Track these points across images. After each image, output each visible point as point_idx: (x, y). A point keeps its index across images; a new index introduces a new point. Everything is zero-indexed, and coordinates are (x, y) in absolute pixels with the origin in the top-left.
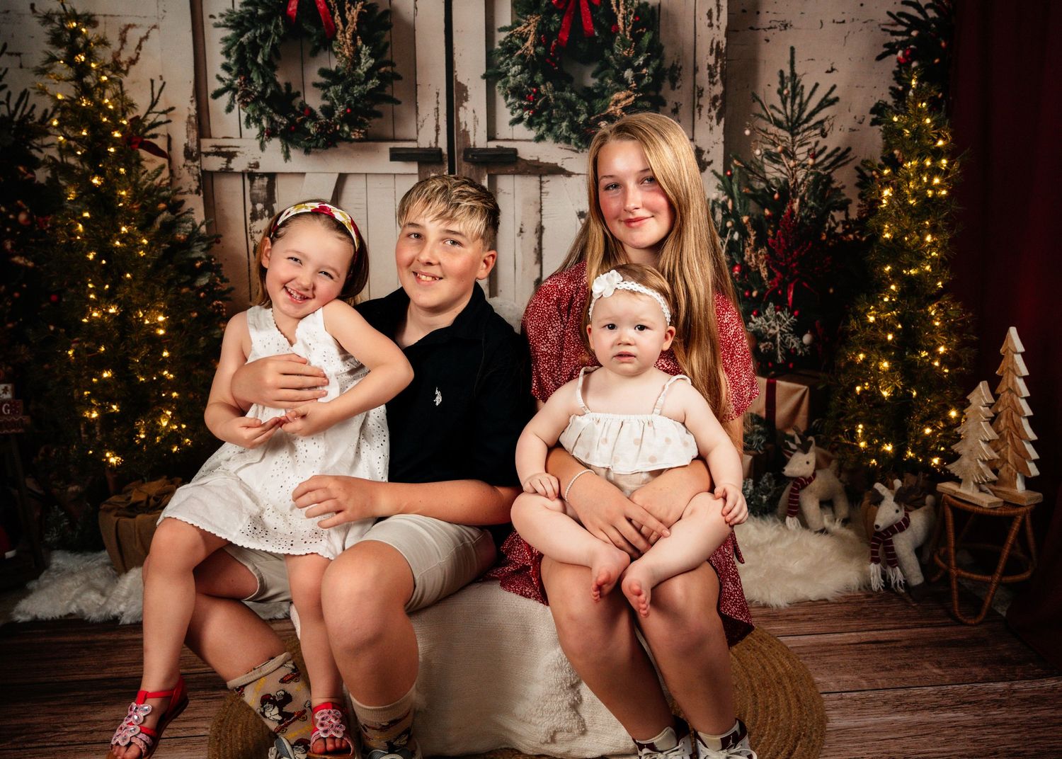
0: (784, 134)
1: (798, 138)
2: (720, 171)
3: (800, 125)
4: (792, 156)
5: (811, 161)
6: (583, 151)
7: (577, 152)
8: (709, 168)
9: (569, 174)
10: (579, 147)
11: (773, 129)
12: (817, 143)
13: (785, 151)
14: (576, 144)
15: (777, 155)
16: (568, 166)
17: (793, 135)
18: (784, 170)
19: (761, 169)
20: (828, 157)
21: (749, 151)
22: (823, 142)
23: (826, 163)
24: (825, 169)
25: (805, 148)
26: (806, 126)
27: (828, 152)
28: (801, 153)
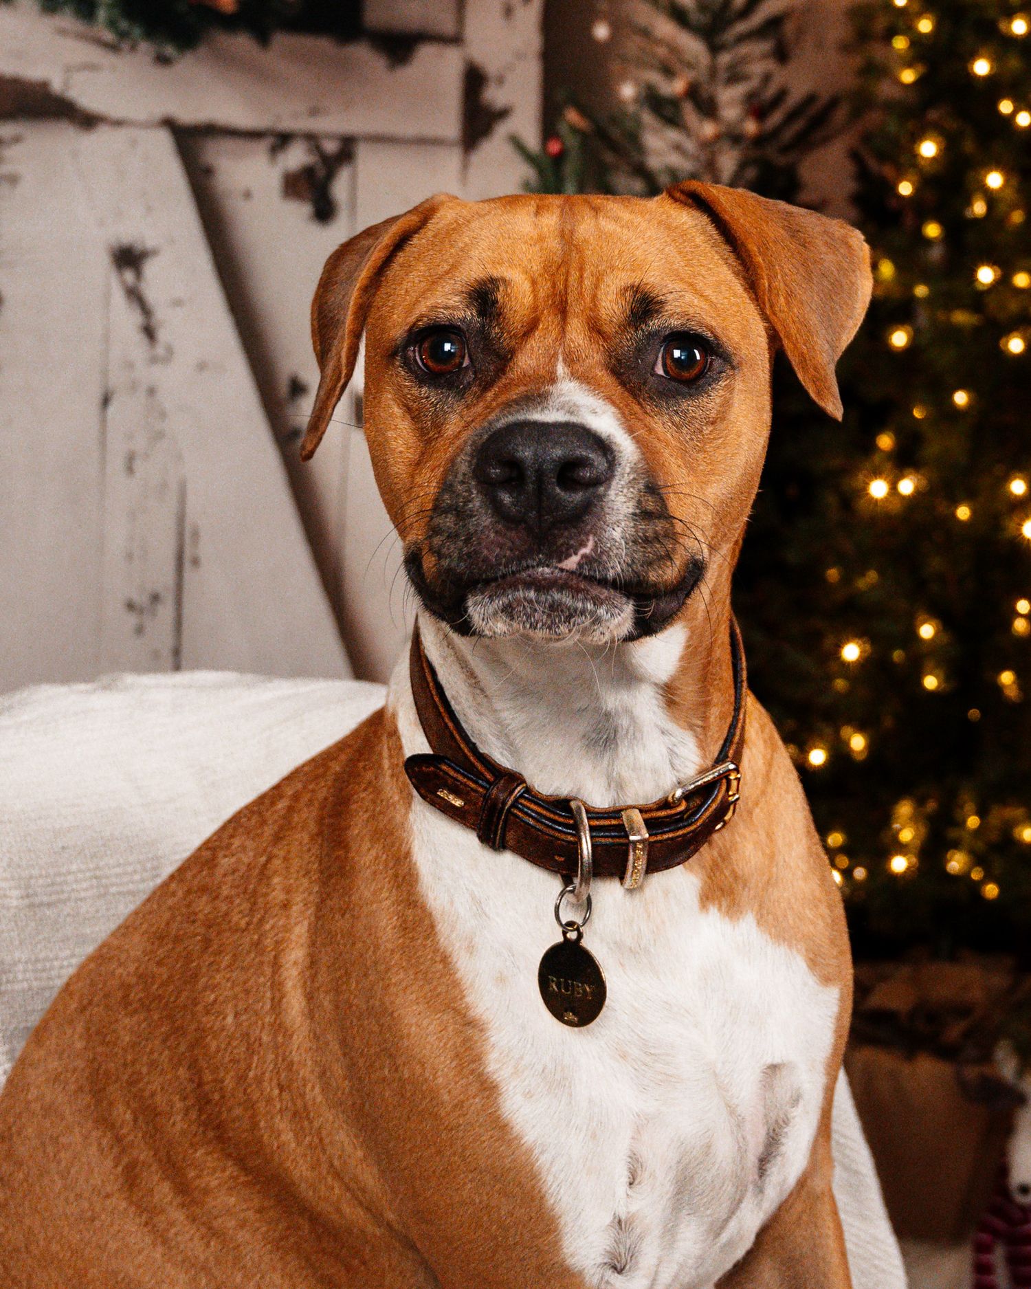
0: (692, 46)
1: (725, 59)
2: (532, 138)
3: (730, 22)
4: (708, 109)
5: (751, 127)
6: (133, 48)
7: (113, 48)
8: (502, 130)
9: (88, 121)
10: (123, 35)
11: (665, 28)
12: (767, 78)
13: (693, 93)
14: (112, 24)
15: (674, 103)
16: (86, 95)
17: (715, 49)
18: (690, 146)
19: (634, 138)
20: (791, 117)
21: (607, 88)
22: (782, 76)
23: (788, 135)
24: (785, 149)
25: (738, 91)
26: (741, 27)
27: (792, 100)
28: (730, 101)
